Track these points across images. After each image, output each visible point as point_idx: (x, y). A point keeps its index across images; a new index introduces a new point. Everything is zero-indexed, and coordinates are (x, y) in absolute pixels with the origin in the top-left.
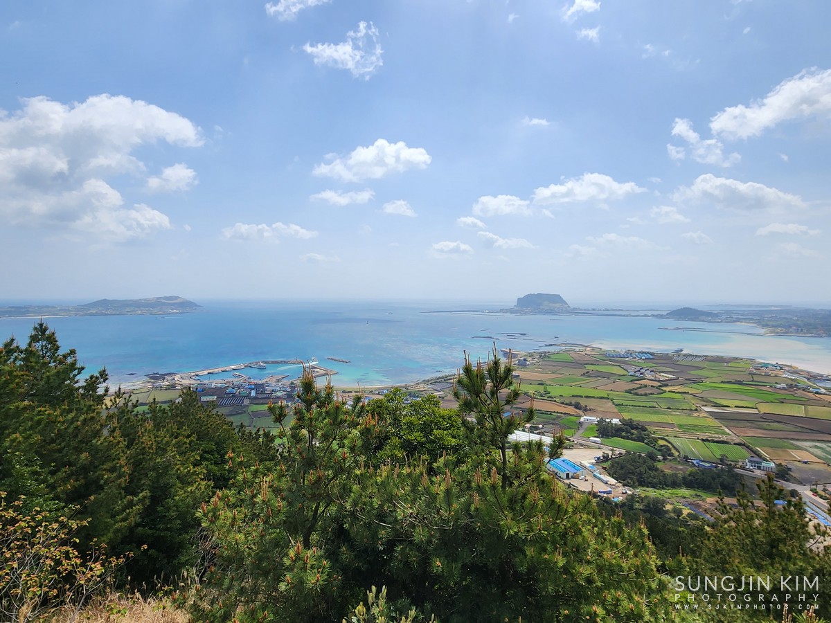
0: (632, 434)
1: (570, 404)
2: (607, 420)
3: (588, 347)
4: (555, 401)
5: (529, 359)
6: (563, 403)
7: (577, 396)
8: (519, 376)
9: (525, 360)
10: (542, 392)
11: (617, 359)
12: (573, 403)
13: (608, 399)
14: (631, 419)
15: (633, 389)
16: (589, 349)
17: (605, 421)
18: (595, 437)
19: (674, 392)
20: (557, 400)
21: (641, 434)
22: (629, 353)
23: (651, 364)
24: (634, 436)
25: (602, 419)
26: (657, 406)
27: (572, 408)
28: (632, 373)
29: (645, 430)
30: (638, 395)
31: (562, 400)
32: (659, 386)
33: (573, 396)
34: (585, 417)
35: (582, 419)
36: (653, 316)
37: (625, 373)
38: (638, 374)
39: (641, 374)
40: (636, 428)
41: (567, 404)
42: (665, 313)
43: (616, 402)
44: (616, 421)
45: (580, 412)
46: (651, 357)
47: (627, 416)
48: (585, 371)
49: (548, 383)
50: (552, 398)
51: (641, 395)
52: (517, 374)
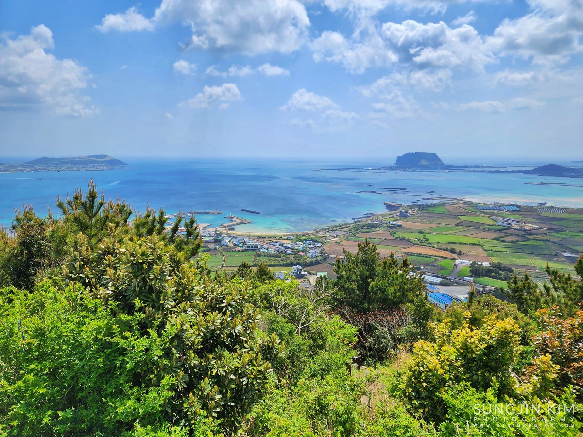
0: (501, 275)
1: (446, 249)
2: (479, 263)
3: (461, 200)
4: (433, 247)
5: (410, 211)
6: (440, 249)
7: (452, 243)
8: (401, 225)
9: (406, 212)
10: (422, 239)
11: (486, 211)
12: (449, 248)
13: (479, 245)
14: (500, 263)
15: (501, 237)
16: (461, 202)
17: (477, 264)
18: (468, 276)
19: (537, 240)
20: (435, 246)
21: (508, 274)
22: (498, 206)
23: (517, 216)
24: (501, 276)
25: (475, 261)
26: (522, 252)
27: (448, 252)
28: (501, 223)
29: (510, 271)
30: (505, 242)
31: (439, 246)
32: (524, 235)
33: (449, 243)
34: (459, 260)
35: (457, 262)
36: (520, 172)
37: (494, 223)
38: (505, 224)
39: (508, 224)
40: (504, 270)
41: (443, 249)
42: (531, 169)
43: (486, 248)
44: (486, 264)
45: (455, 256)
46: (518, 209)
47: (496, 260)
48: (459, 222)
49: (427, 231)
50: (431, 244)
51: (508, 242)
52: (400, 224)
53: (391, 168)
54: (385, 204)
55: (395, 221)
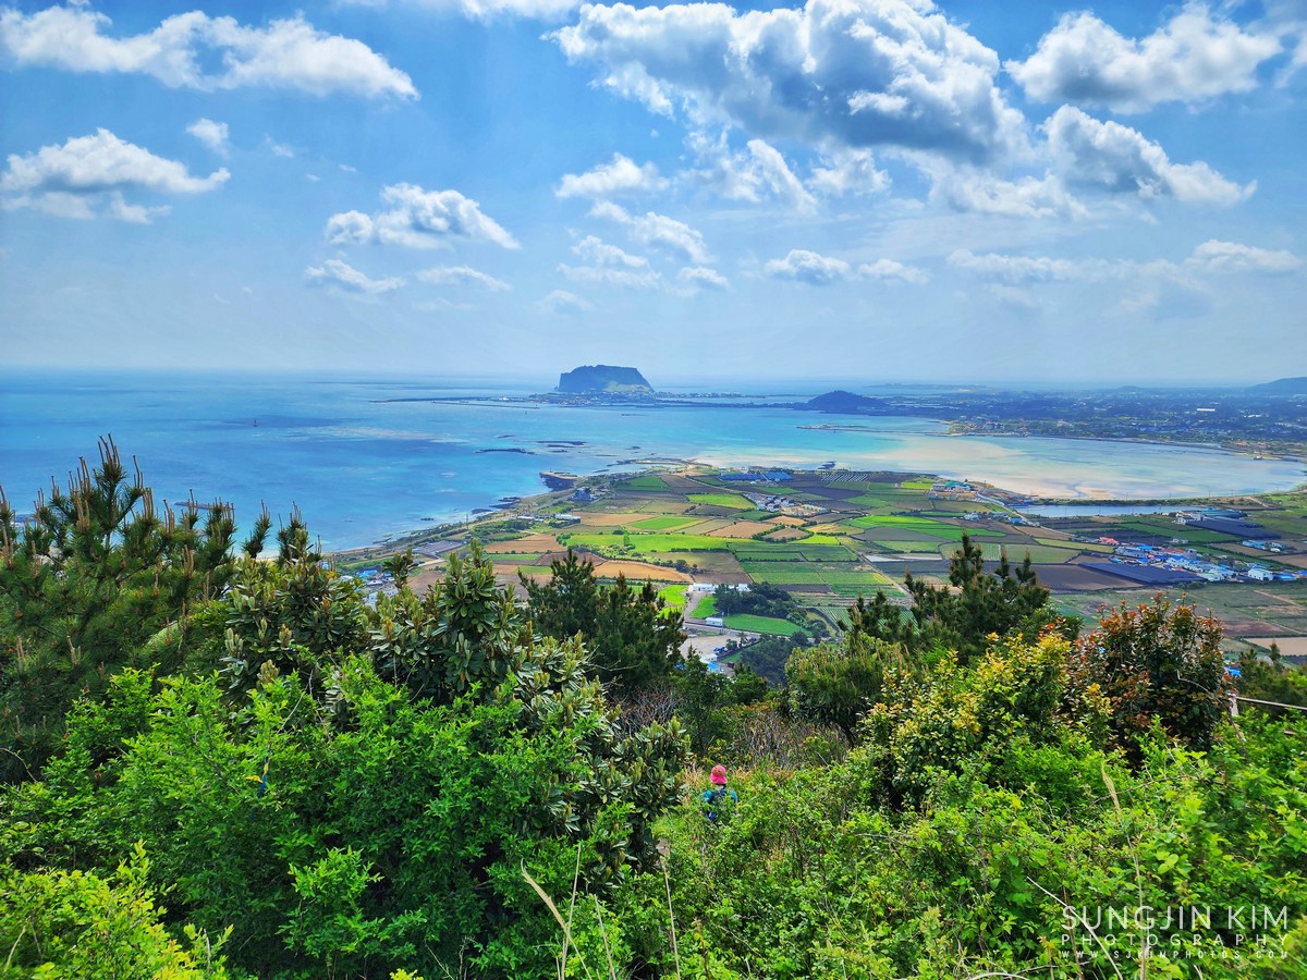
0: (770, 606)
1: (669, 565)
2: (730, 587)
3: (690, 463)
4: (645, 561)
5: (594, 489)
6: (657, 564)
7: (679, 550)
8: (578, 521)
9: (587, 491)
10: (622, 546)
11: (736, 483)
12: (675, 562)
13: (727, 551)
14: (766, 583)
15: (765, 533)
16: (691, 467)
17: (728, 589)
18: (713, 616)
19: (825, 534)
20: (648, 558)
21: (781, 605)
22: (756, 474)
23: (789, 490)
24: (771, 610)
25: (723, 585)
26: (802, 559)
27: (673, 570)
28: (763, 506)
29: (787, 598)
30: (773, 542)
31: (656, 559)
32: (803, 526)
33: (673, 551)
34: (695, 585)
35: (690, 589)
36: (788, 406)
37: (752, 506)
38: (770, 507)
39: (775, 507)
40: (773, 597)
41: (664, 565)
42: (806, 400)
43: (741, 556)
44: (743, 587)
45: (686, 577)
46: (788, 477)
47: (758, 579)
48: (689, 506)
49: (629, 529)
50: (639, 555)
51: (778, 542)
52: (576, 518)
53: (550, 399)
54: (542, 476)
55: (564, 512)
